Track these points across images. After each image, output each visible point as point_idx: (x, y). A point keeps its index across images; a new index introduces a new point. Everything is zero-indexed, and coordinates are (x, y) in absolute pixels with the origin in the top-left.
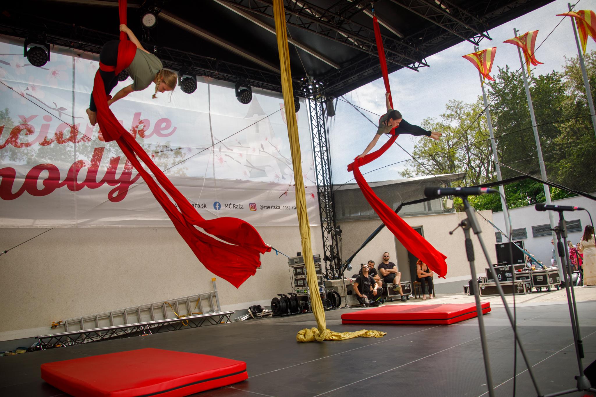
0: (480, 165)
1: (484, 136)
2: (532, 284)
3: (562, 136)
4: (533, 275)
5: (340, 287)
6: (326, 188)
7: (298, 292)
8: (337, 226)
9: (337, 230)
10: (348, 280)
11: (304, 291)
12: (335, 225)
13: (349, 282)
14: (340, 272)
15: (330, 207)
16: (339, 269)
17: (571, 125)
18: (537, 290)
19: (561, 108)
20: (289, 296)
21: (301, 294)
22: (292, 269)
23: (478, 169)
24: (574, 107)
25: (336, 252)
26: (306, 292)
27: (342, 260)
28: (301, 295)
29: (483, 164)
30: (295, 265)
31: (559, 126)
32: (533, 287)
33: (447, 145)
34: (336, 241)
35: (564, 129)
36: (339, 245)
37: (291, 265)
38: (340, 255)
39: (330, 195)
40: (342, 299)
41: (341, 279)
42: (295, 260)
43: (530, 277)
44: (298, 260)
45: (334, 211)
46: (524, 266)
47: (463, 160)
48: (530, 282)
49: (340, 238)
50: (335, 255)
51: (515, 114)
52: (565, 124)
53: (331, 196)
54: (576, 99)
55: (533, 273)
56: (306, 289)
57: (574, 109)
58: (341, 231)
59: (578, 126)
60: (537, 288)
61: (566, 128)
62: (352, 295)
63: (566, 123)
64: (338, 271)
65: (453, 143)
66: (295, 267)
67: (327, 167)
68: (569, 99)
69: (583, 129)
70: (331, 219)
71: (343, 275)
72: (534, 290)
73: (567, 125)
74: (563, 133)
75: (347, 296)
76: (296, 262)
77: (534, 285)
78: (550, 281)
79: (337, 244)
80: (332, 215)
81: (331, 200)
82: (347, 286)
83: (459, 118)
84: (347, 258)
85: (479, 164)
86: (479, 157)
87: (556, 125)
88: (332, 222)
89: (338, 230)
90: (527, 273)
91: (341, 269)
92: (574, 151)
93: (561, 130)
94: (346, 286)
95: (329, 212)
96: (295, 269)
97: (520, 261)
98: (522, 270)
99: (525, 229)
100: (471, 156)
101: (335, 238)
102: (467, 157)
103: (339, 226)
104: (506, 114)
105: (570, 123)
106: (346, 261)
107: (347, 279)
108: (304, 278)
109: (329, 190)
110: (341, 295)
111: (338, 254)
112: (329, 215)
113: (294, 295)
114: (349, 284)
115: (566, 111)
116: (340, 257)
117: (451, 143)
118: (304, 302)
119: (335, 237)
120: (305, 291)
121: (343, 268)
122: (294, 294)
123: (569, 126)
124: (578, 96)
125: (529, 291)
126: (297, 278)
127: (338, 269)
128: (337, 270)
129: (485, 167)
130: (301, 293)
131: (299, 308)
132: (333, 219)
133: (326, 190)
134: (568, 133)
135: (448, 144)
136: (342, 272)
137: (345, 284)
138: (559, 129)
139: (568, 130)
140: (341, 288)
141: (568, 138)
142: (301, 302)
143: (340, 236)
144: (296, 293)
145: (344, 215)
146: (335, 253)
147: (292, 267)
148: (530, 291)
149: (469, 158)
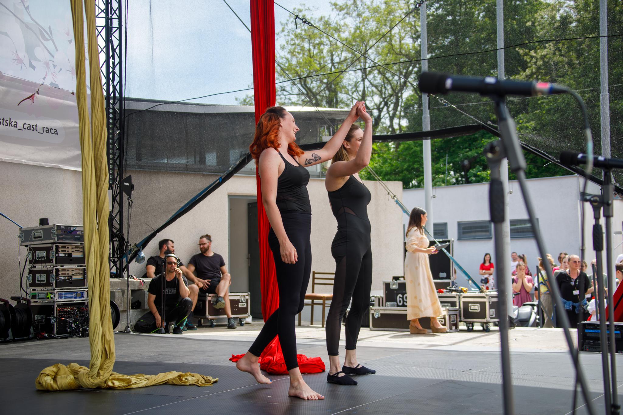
0: (382, 106)
1: (397, 54)
2: (460, 316)
3: (528, 71)
4: (463, 300)
5: (119, 292)
6: (111, 102)
7: (34, 297)
8: (124, 177)
9: (125, 184)
10: (136, 280)
11: (47, 294)
12: (120, 174)
13: (137, 284)
14: (121, 264)
15: (116, 137)
16: (120, 259)
17: (545, 56)
18: (468, 327)
19: (533, 23)
20: (14, 304)
21: (41, 301)
22: (25, 251)
23: (376, 113)
24: (557, 25)
25: (118, 227)
26: (51, 298)
27: (128, 242)
28: (39, 302)
29: (386, 104)
30: (33, 243)
31: (526, 54)
32: (460, 321)
33: (329, 61)
34: (121, 205)
35: (534, 60)
36: (125, 214)
37: (24, 242)
38: (125, 231)
39: (118, 117)
40: (121, 314)
41: (123, 277)
42: (33, 233)
43: (458, 304)
44: (41, 234)
45: (121, 148)
46: (448, 284)
47: (353, 93)
48: (457, 313)
49: (130, 200)
50: (115, 231)
51: (454, 22)
52: (536, 52)
53: (120, 119)
54: (562, 11)
55: (464, 297)
56: (52, 291)
57: (554, 29)
58: (132, 187)
59: (557, 58)
60: (467, 323)
61: (537, 59)
62: (139, 310)
63: (538, 51)
64: (118, 264)
65: (340, 59)
66: (32, 246)
67: (117, 60)
68: (550, 9)
69: (564, 66)
70: (115, 161)
71: (128, 270)
72: (462, 326)
73: (540, 54)
74: (530, 67)
75: (131, 311)
76: (35, 238)
77: (463, 319)
78: (491, 313)
79: (121, 212)
80: (117, 155)
81: (118, 125)
82: (132, 291)
83: (359, 15)
84: (139, 240)
85: (381, 103)
86: (381, 91)
87: (521, 52)
88: (116, 168)
89: (128, 184)
90: (454, 297)
91: (124, 259)
92: (542, 101)
93: (528, 60)
94: (130, 292)
95: (113, 149)
96: (33, 250)
97: (443, 275)
98: (444, 290)
99: (445, 225)
100: (367, 88)
101: (118, 198)
102: (361, 88)
103: (130, 177)
104: (439, 19)
105: (545, 52)
106: (136, 245)
107: (134, 278)
108: (50, 270)
109: (117, 107)
110: (120, 309)
111: (121, 229)
112: (114, 154)
113: (24, 302)
114: (136, 288)
115: (542, 29)
116: (125, 237)
117: (336, 60)
118: (44, 317)
119: (118, 196)
120: (49, 296)
121: (129, 257)
122: (23, 299)
123: (543, 57)
124: (566, 5)
125: (454, 328)
126: (35, 269)
127: (117, 257)
128: (116, 259)
129: (388, 112)
130: (39, 298)
131: (32, 328)
132: (118, 162)
133: (111, 106)
134: (539, 68)
135: (332, 60)
136: (125, 263)
137: (129, 288)
138: (525, 58)
139: (540, 63)
140: (121, 295)
141: (537, 76)
142: (36, 316)
143: (130, 196)
144: (28, 298)
145: (139, 157)
146: (116, 228)
147: (26, 246)
148: (456, 328)
149: (364, 91)
